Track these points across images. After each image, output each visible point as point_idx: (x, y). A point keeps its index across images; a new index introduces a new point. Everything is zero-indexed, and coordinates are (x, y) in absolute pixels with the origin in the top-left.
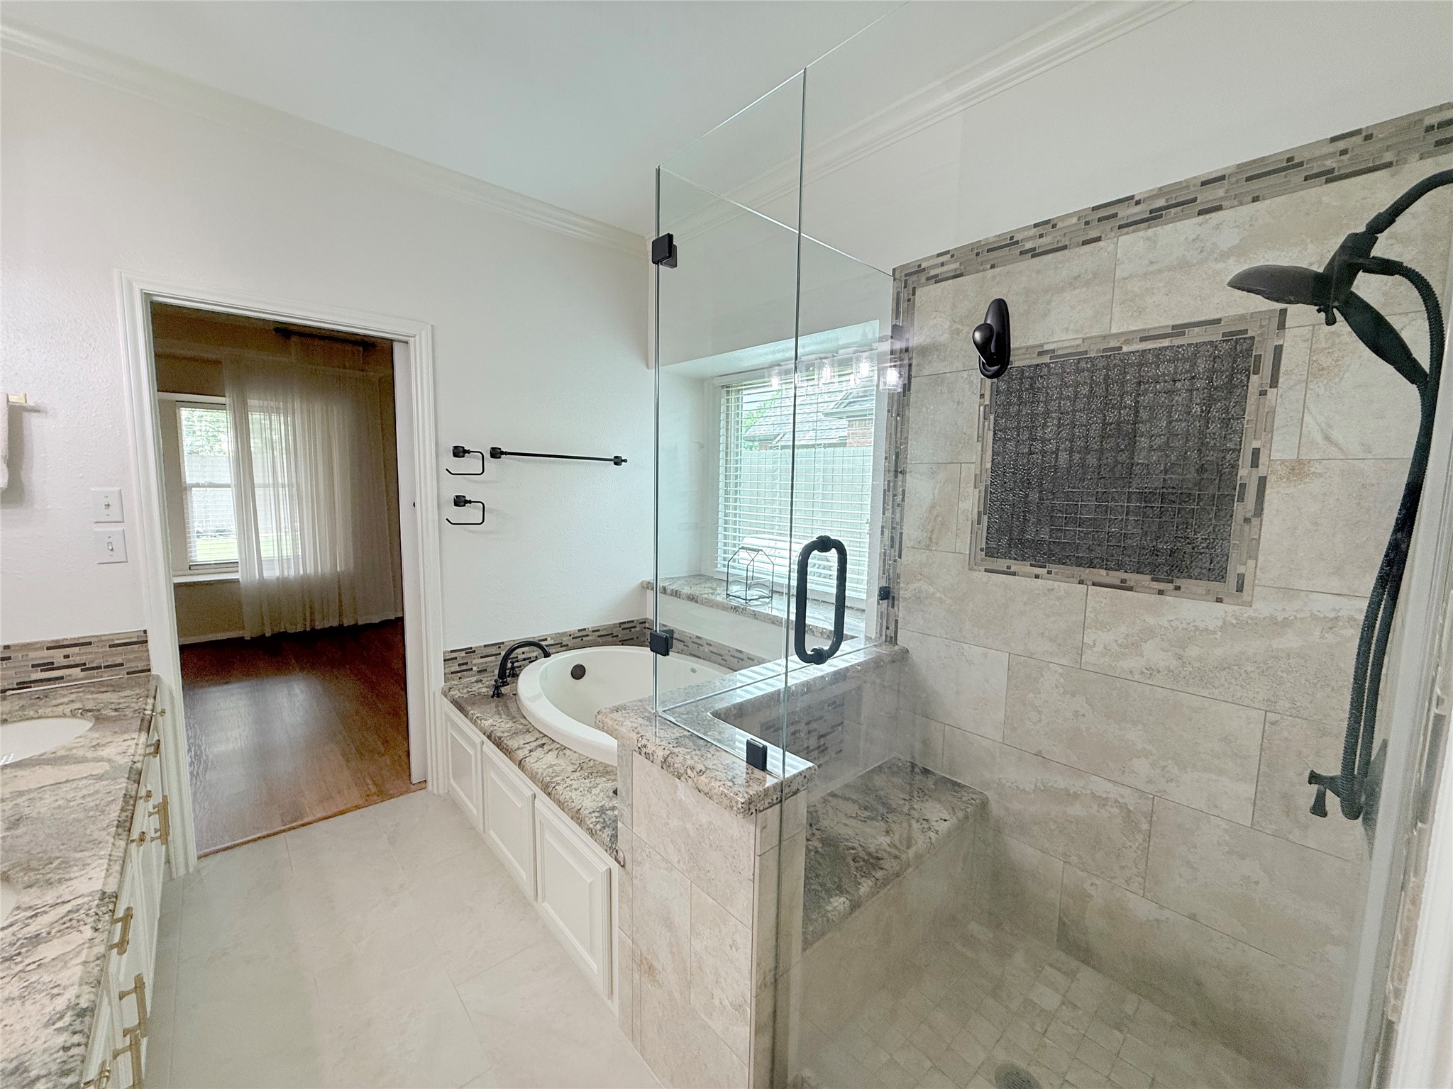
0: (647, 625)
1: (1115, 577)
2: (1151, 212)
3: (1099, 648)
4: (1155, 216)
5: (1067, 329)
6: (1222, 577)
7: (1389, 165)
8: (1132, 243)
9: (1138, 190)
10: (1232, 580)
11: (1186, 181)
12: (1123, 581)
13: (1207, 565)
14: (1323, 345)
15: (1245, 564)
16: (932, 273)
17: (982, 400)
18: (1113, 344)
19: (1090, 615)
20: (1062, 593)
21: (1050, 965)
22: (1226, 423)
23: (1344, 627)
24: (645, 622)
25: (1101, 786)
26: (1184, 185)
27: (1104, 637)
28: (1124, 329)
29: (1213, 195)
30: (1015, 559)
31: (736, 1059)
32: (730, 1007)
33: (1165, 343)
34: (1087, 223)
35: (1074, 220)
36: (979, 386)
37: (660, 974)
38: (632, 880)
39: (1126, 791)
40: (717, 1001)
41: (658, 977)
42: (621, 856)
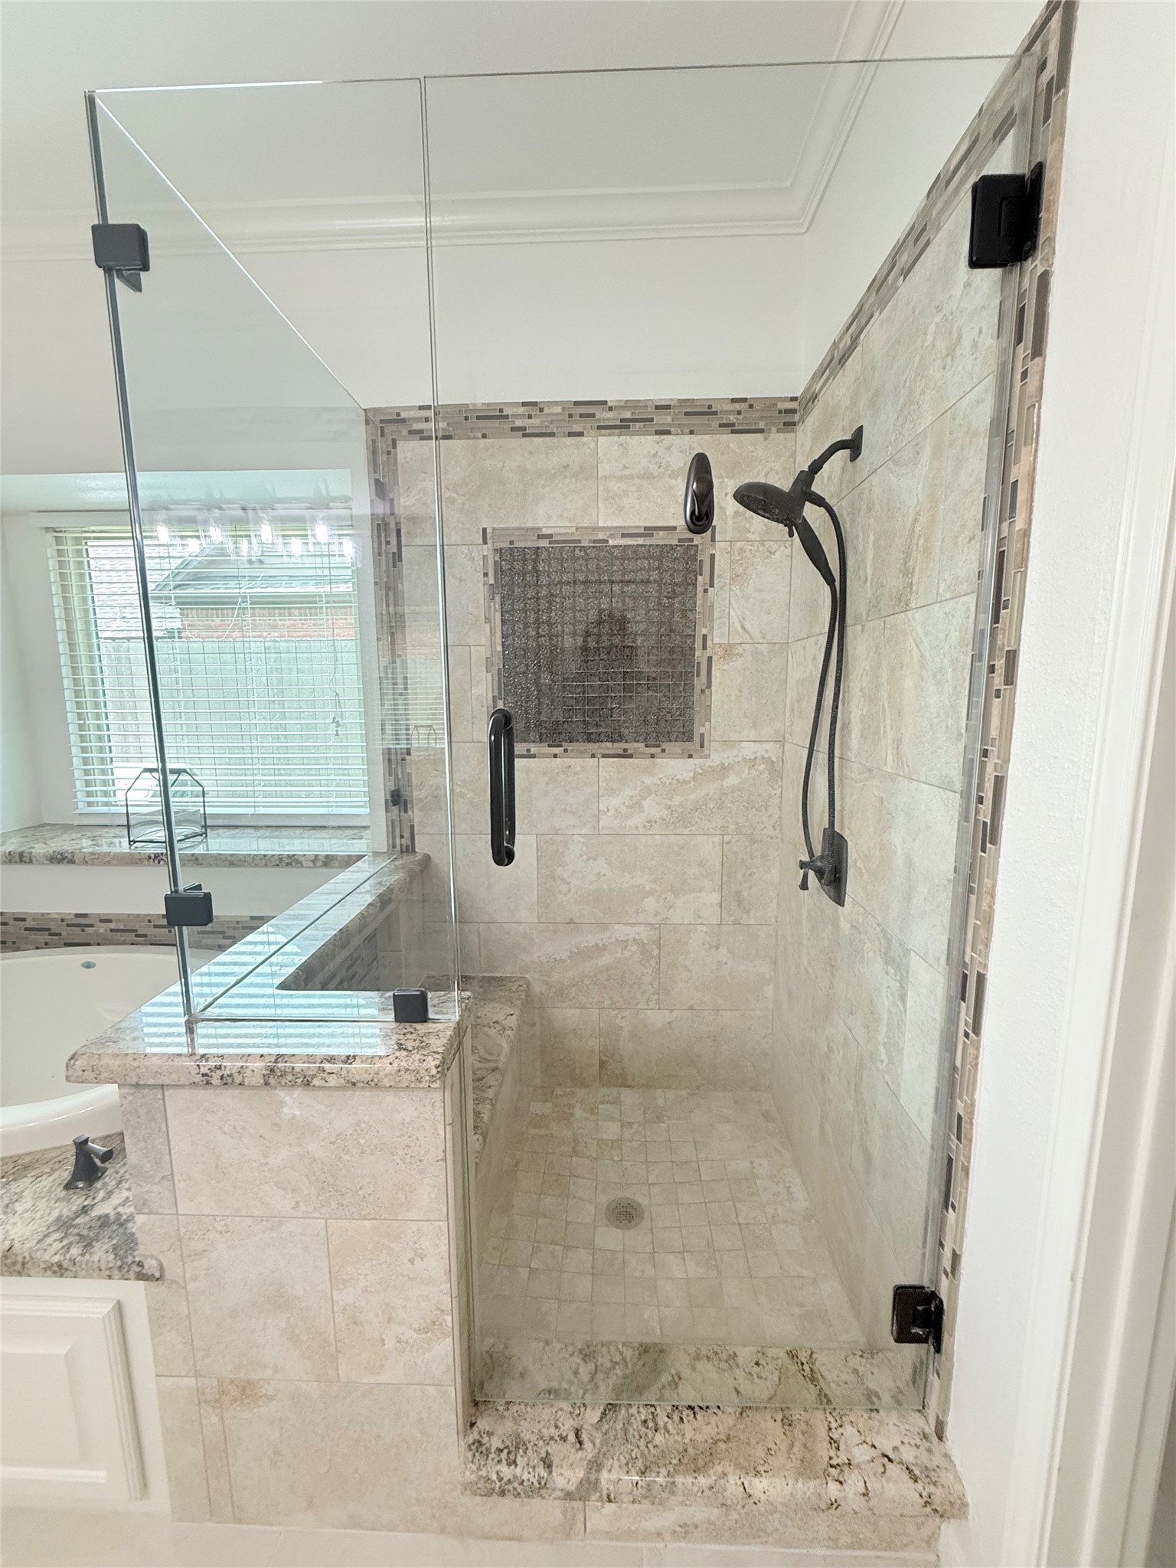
1: (619, 747)
2: (622, 420)
3: (612, 812)
4: (624, 426)
5: (562, 516)
6: (690, 739)
7: (761, 431)
8: (607, 444)
9: (612, 396)
10: (697, 738)
11: (644, 401)
12: (625, 750)
13: (681, 730)
14: (737, 558)
15: (704, 726)
16: (416, 426)
17: (486, 579)
18: (601, 536)
19: (603, 785)
20: (578, 769)
21: (602, 1102)
22: (684, 613)
23: (760, 765)
25: (621, 931)
26: (643, 404)
27: (615, 802)
28: (608, 524)
29: (664, 419)
30: (534, 742)
31: (431, 1390)
32: (415, 1336)
33: (640, 541)
34: (570, 416)
35: (559, 410)
36: (482, 563)
37: (269, 1383)
38: (185, 1288)
39: (640, 929)
40: (390, 1344)
41: (264, 1391)
42: (151, 1266)
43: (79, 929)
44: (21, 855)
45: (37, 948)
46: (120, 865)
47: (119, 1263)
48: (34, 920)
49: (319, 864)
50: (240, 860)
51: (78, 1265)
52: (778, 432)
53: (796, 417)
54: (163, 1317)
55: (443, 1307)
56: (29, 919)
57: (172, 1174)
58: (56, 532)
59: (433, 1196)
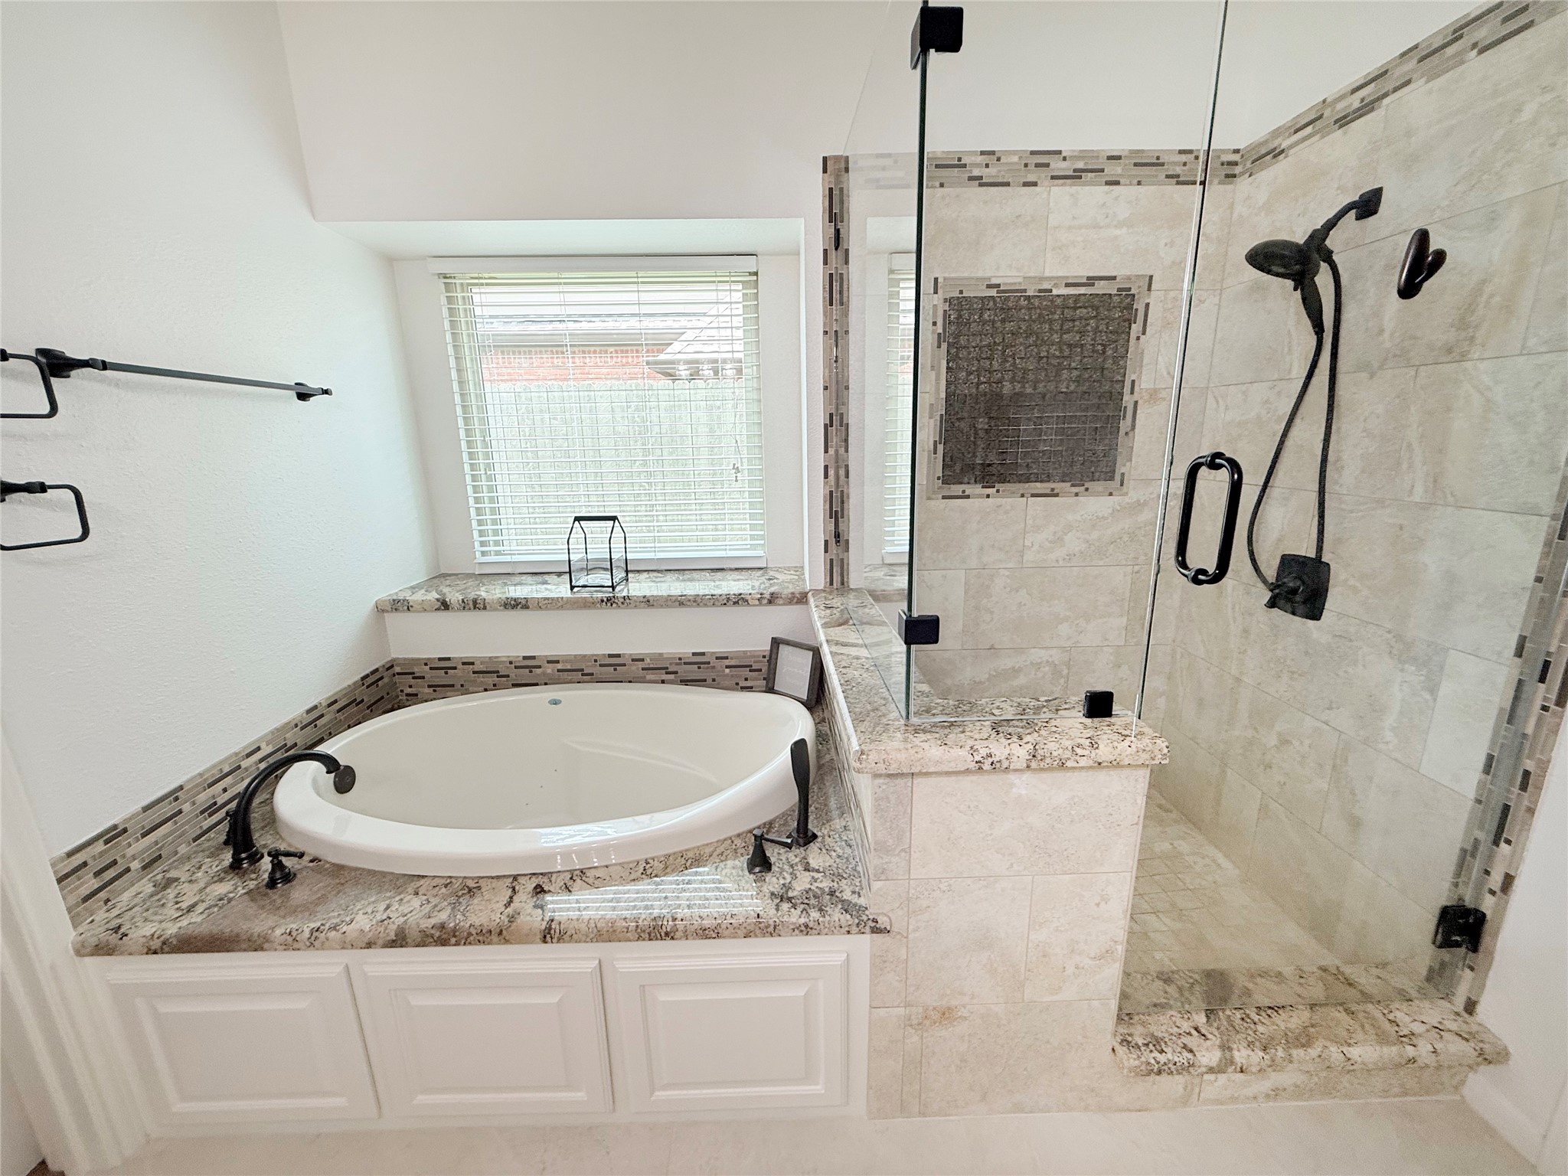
0: (397, 669)
1: (1046, 488)
2: (1075, 171)
3: (1035, 547)
4: (1077, 176)
5: (1010, 266)
6: (1112, 479)
8: (1061, 193)
9: (1066, 148)
10: (1118, 477)
11: (1097, 151)
12: (1053, 490)
13: (1104, 470)
14: (1170, 306)
15: (1125, 465)
17: (934, 327)
18: (1046, 286)
19: (1030, 522)
20: (1008, 507)
22: (1115, 362)
24: (392, 666)
25: (1038, 655)
26: (1095, 155)
27: (1039, 538)
28: (1054, 274)
29: (1114, 170)
30: (969, 483)
31: (1096, 1003)
32: (1090, 962)
33: (1082, 290)
34: (1026, 165)
35: (1015, 159)
36: (931, 313)
37: (965, 1007)
38: (907, 937)
39: (1053, 652)
40: (1070, 970)
41: (960, 1014)
42: (883, 922)
43: (528, 670)
44: (475, 602)
45: (486, 690)
46: (573, 609)
47: (857, 921)
48: (482, 663)
49: (765, 601)
50: (689, 600)
51: (822, 924)
52: (1219, 183)
53: (1237, 170)
54: (885, 962)
55: (1117, 939)
56: (477, 663)
57: (910, 847)
58: (445, 278)
59: (1124, 852)
